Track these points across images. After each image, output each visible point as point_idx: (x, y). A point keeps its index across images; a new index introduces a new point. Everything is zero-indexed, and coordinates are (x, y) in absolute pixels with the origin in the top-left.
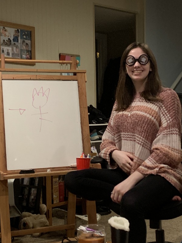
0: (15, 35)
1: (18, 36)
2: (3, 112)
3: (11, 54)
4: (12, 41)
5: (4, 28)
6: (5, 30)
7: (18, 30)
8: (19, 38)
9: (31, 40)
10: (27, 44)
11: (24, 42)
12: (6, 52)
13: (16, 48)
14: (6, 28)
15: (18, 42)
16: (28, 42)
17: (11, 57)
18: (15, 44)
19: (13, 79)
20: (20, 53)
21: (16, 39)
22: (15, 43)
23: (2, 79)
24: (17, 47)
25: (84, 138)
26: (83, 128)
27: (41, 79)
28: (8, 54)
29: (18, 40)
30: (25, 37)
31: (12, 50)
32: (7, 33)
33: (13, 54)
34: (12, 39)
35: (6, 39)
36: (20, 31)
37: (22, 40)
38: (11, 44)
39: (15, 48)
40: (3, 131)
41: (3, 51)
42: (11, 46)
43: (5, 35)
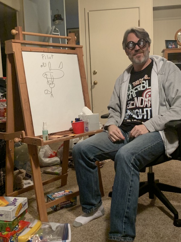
2: (26, 83)
19: (30, 51)
23: (22, 51)
25: (86, 103)
26: (85, 95)
27: (52, 52)
40: (28, 100)
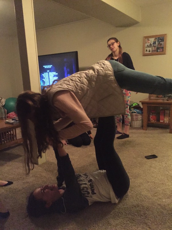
0: (154, 41)
3: (151, 51)
5: (148, 39)
6: (149, 40)
7: (156, 38)
8: (157, 42)
9: (164, 41)
10: (161, 44)
11: (159, 43)
12: (148, 50)
14: (149, 39)
17: (151, 52)
18: (154, 46)
20: (156, 50)
21: (155, 43)
24: (155, 47)
28: (149, 51)
30: (160, 41)
31: (152, 49)
32: (149, 41)
33: (152, 51)
34: (152, 44)
35: (149, 44)
36: (157, 38)
37: (158, 43)
39: (153, 48)
41: (147, 50)
43: (149, 43)
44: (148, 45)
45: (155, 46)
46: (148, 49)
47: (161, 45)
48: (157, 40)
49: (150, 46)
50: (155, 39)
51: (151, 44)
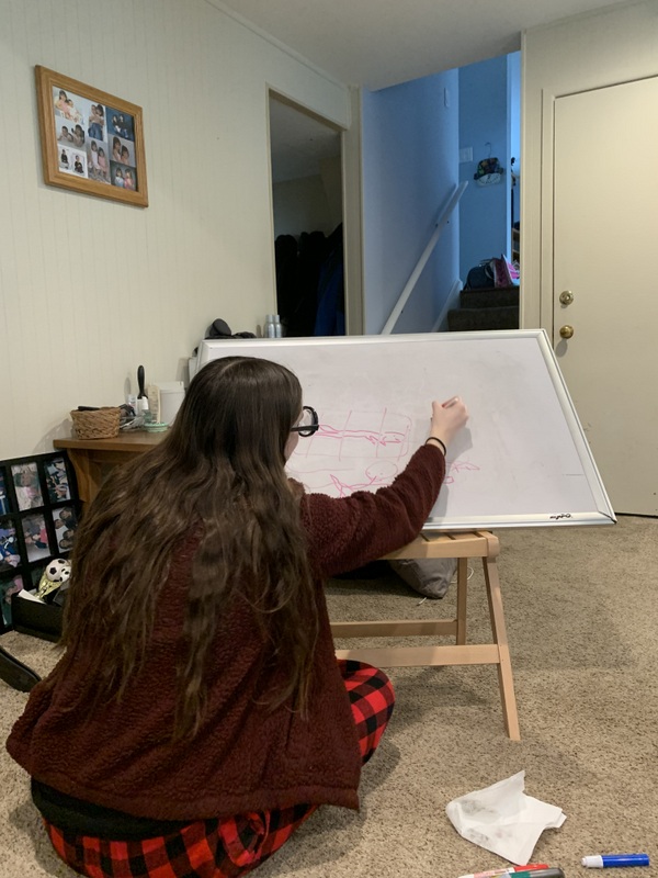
0: (93, 118)
1: (102, 122)
4: (87, 134)
6: (67, 101)
7: (100, 108)
8: (105, 130)
9: (134, 141)
10: (124, 149)
11: (116, 141)
13: (99, 155)
15: (102, 139)
16: (128, 144)
20: (108, 170)
21: (97, 132)
22: (95, 140)
24: (100, 151)
28: (79, 168)
29: (101, 132)
30: (119, 130)
32: (71, 110)
34: (86, 128)
37: (112, 136)
38: (84, 142)
39: (94, 155)
41: (64, 158)
42: (84, 147)
43: (68, 115)
44: (64, 127)
45: (101, 149)
46: (71, 152)
47: (125, 154)
48: (104, 118)
49: (79, 139)
50: (94, 108)
51: (78, 126)
